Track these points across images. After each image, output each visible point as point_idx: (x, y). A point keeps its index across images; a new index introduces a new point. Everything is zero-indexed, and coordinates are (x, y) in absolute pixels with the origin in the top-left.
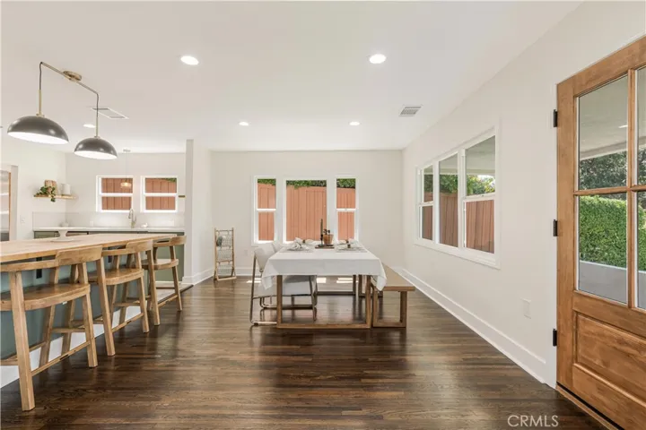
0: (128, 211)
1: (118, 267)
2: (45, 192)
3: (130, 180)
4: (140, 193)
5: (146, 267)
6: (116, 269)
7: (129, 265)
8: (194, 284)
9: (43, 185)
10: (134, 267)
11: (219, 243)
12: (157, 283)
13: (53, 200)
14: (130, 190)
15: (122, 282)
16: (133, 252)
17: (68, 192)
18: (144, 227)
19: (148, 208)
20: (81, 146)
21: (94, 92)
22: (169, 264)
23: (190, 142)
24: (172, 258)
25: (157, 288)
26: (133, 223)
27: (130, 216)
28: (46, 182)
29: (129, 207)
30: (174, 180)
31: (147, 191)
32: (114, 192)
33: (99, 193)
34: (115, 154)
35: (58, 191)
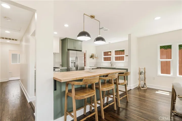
0: (110, 61)
1: (106, 82)
2: (92, 57)
3: (110, 52)
4: (113, 56)
5: (115, 83)
6: (105, 83)
7: (109, 82)
8: (132, 89)
9: (91, 55)
10: (111, 83)
11: (140, 73)
12: (119, 89)
13: (93, 59)
14: (111, 55)
15: (107, 90)
16: (111, 79)
17: (96, 57)
18: (114, 67)
19: (116, 60)
20: (95, 40)
21: (98, 21)
22: (124, 83)
23: (130, 35)
24: (125, 80)
25: (119, 90)
26: (112, 65)
27: (111, 63)
28: (92, 54)
29: (110, 60)
30: (124, 50)
31: (115, 55)
32: (107, 56)
33: (103, 56)
34: (105, 41)
35: (94, 56)
